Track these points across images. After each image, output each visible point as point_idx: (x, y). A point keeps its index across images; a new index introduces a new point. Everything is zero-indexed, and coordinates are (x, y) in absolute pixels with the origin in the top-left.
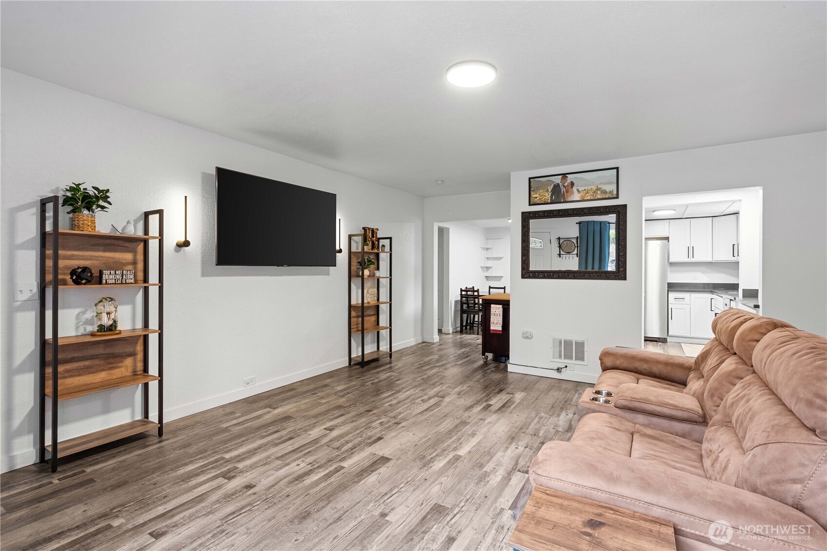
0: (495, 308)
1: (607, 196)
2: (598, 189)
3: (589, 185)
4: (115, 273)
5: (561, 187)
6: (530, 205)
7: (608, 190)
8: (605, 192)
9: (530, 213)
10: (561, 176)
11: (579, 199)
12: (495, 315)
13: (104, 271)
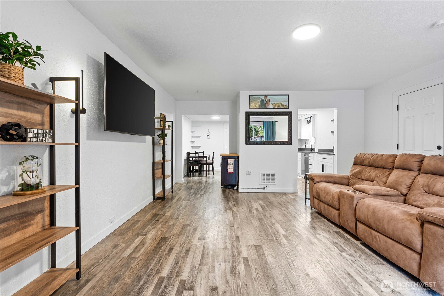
0: (230, 161)
1: (284, 107)
2: (280, 104)
3: (277, 102)
4: (38, 132)
5: (264, 101)
6: (250, 108)
7: (284, 105)
8: (283, 105)
9: (250, 112)
10: (264, 96)
11: (272, 108)
12: (230, 164)
13: (29, 129)
